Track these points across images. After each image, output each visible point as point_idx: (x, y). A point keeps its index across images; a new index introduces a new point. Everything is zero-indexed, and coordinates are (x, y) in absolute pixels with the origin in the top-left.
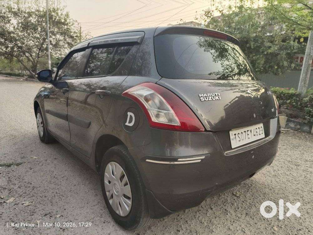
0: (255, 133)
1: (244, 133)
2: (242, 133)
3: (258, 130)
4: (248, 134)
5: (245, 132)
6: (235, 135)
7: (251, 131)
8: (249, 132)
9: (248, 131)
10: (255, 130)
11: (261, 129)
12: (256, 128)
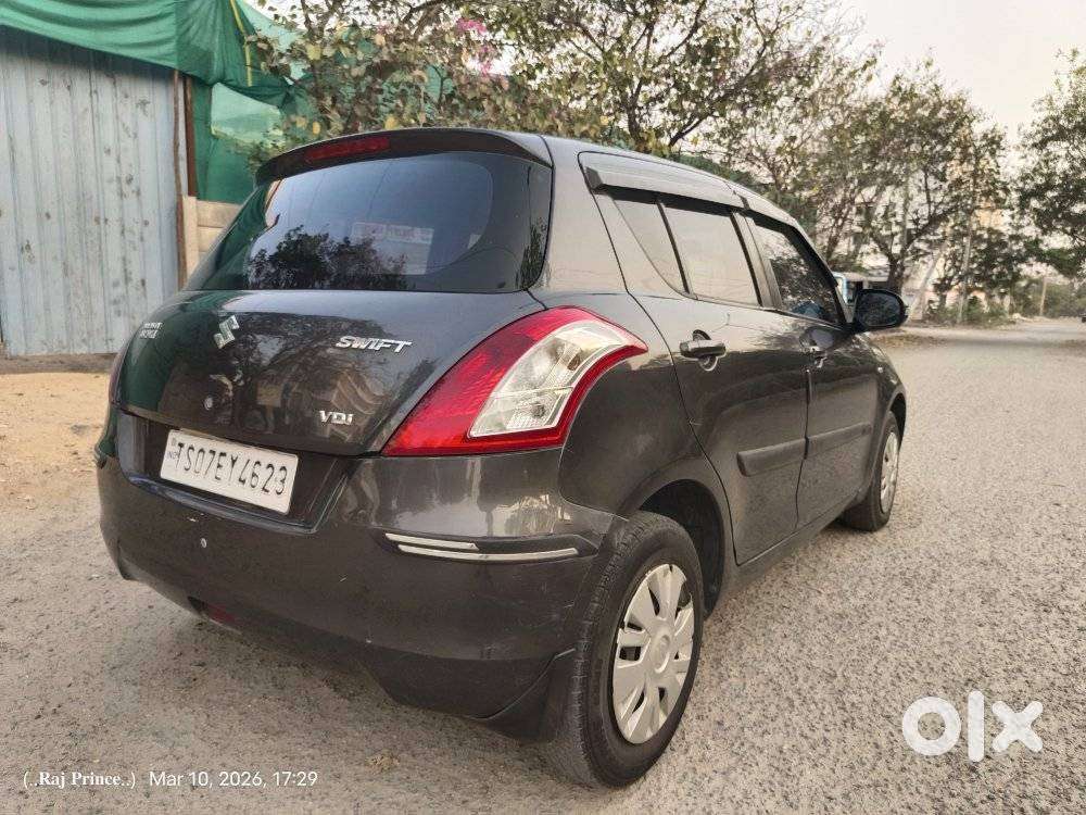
0: (247, 475)
1: (208, 456)
2: (202, 450)
3: (263, 473)
4: (219, 466)
5: (213, 452)
6: (181, 445)
7: (234, 462)
8: (226, 462)
9: (223, 454)
10: (252, 463)
11: (279, 475)
12: (258, 463)
